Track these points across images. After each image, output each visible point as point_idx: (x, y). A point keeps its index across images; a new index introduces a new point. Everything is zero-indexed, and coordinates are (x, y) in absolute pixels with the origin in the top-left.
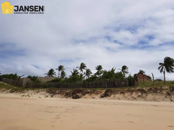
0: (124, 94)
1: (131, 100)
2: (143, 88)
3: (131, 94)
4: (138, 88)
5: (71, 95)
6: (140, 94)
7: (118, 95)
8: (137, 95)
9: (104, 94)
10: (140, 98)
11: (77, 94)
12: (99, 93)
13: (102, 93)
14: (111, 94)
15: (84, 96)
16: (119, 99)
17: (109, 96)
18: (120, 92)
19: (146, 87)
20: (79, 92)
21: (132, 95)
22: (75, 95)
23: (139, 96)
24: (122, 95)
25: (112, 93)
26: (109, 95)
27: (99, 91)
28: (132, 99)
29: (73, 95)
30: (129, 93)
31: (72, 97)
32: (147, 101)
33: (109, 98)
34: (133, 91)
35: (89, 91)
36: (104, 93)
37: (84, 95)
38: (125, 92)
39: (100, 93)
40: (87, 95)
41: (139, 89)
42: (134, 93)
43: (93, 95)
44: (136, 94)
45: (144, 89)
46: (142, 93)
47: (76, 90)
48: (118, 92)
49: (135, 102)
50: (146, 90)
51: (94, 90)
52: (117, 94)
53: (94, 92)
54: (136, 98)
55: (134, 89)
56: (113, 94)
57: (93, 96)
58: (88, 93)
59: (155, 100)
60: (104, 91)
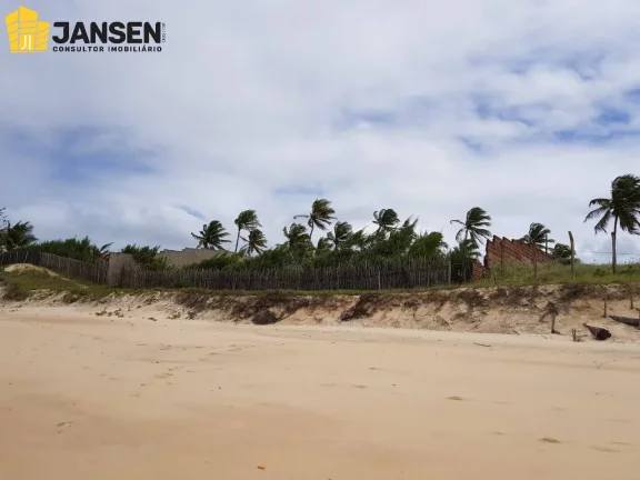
0: (416, 309)
1: (432, 329)
2: (478, 290)
3: (438, 310)
4: (463, 289)
5: (251, 311)
6: (463, 308)
7: (395, 314)
8: (454, 313)
9: (352, 309)
10: (460, 323)
11: (271, 310)
12: (338, 304)
13: (349, 307)
14: (375, 310)
15: (292, 316)
16: (396, 324)
17: (368, 315)
18: (404, 301)
19: (487, 288)
20: (277, 301)
21: (438, 314)
22: (262, 313)
23: (460, 316)
24: (409, 311)
25: (379, 303)
26: (369, 312)
27: (340, 297)
28: (434, 324)
29: (257, 311)
30: (432, 306)
31: (252, 317)
32: (480, 332)
33: (366, 321)
34: (443, 300)
35: (309, 297)
36: (354, 304)
37: (291, 310)
38: (420, 301)
39: (342, 306)
40: (301, 313)
41: (464, 293)
42: (447, 305)
43: (320, 313)
44: (452, 308)
45: (481, 291)
46: (471, 307)
47: (269, 295)
48: (396, 302)
49: (442, 334)
50: (486, 297)
51: (325, 297)
52: (395, 310)
53: (322, 304)
54: (449, 322)
55: (448, 292)
56: (382, 309)
57: (319, 317)
58: (305, 304)
59: (504, 329)
60: (354, 300)
